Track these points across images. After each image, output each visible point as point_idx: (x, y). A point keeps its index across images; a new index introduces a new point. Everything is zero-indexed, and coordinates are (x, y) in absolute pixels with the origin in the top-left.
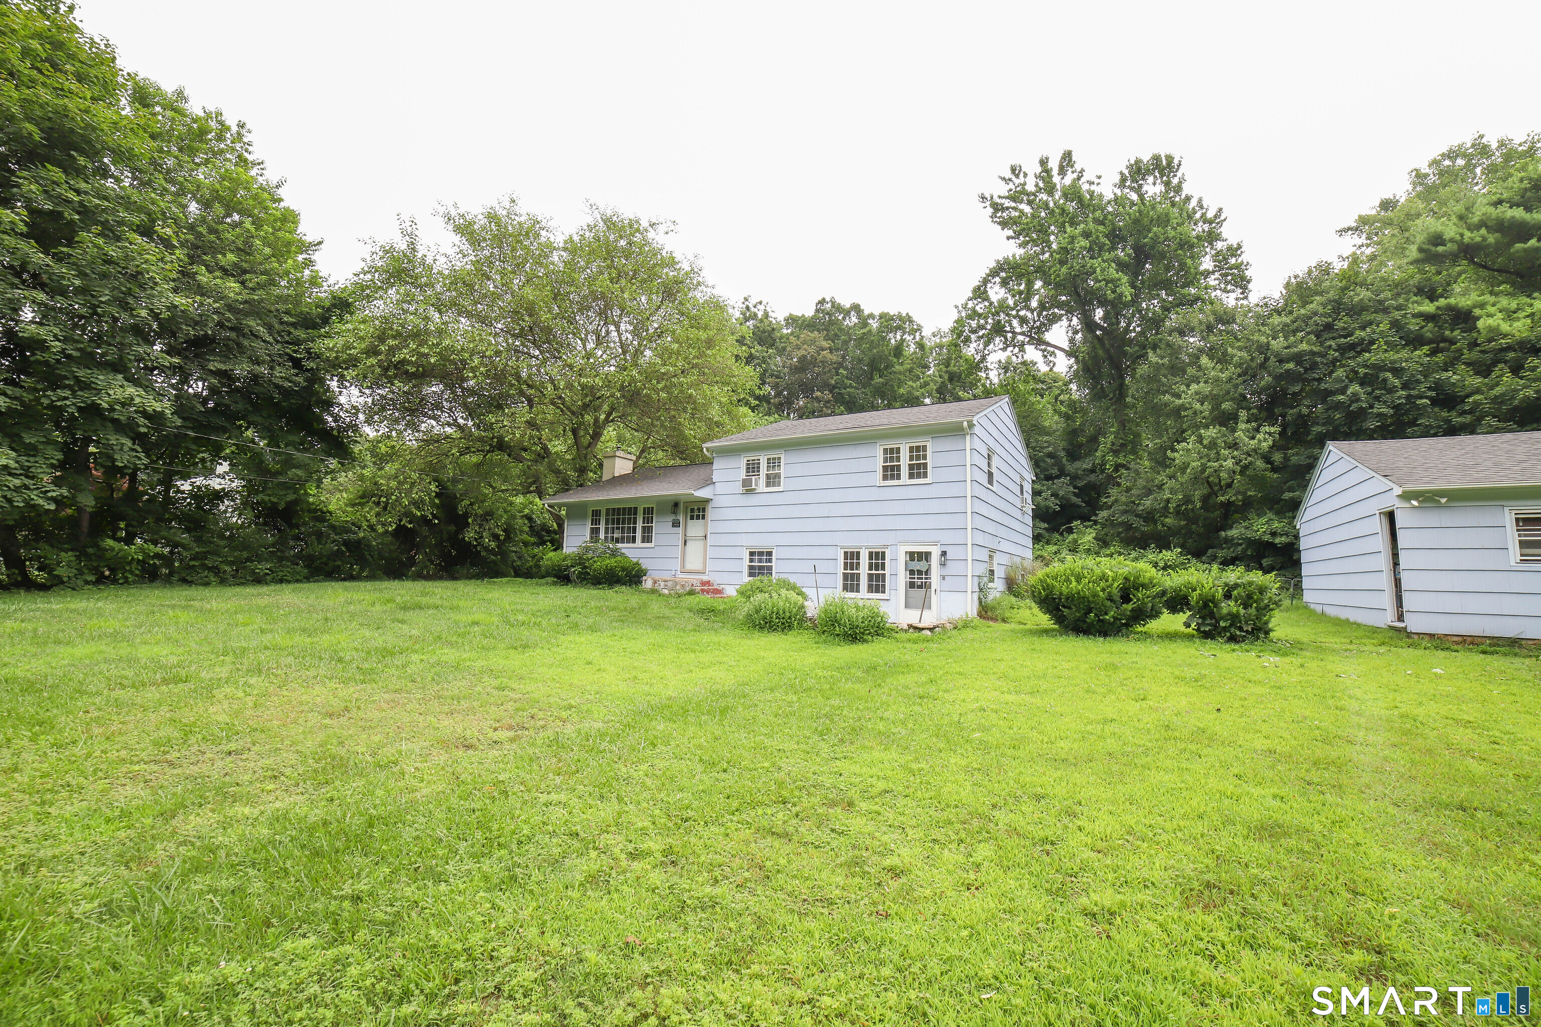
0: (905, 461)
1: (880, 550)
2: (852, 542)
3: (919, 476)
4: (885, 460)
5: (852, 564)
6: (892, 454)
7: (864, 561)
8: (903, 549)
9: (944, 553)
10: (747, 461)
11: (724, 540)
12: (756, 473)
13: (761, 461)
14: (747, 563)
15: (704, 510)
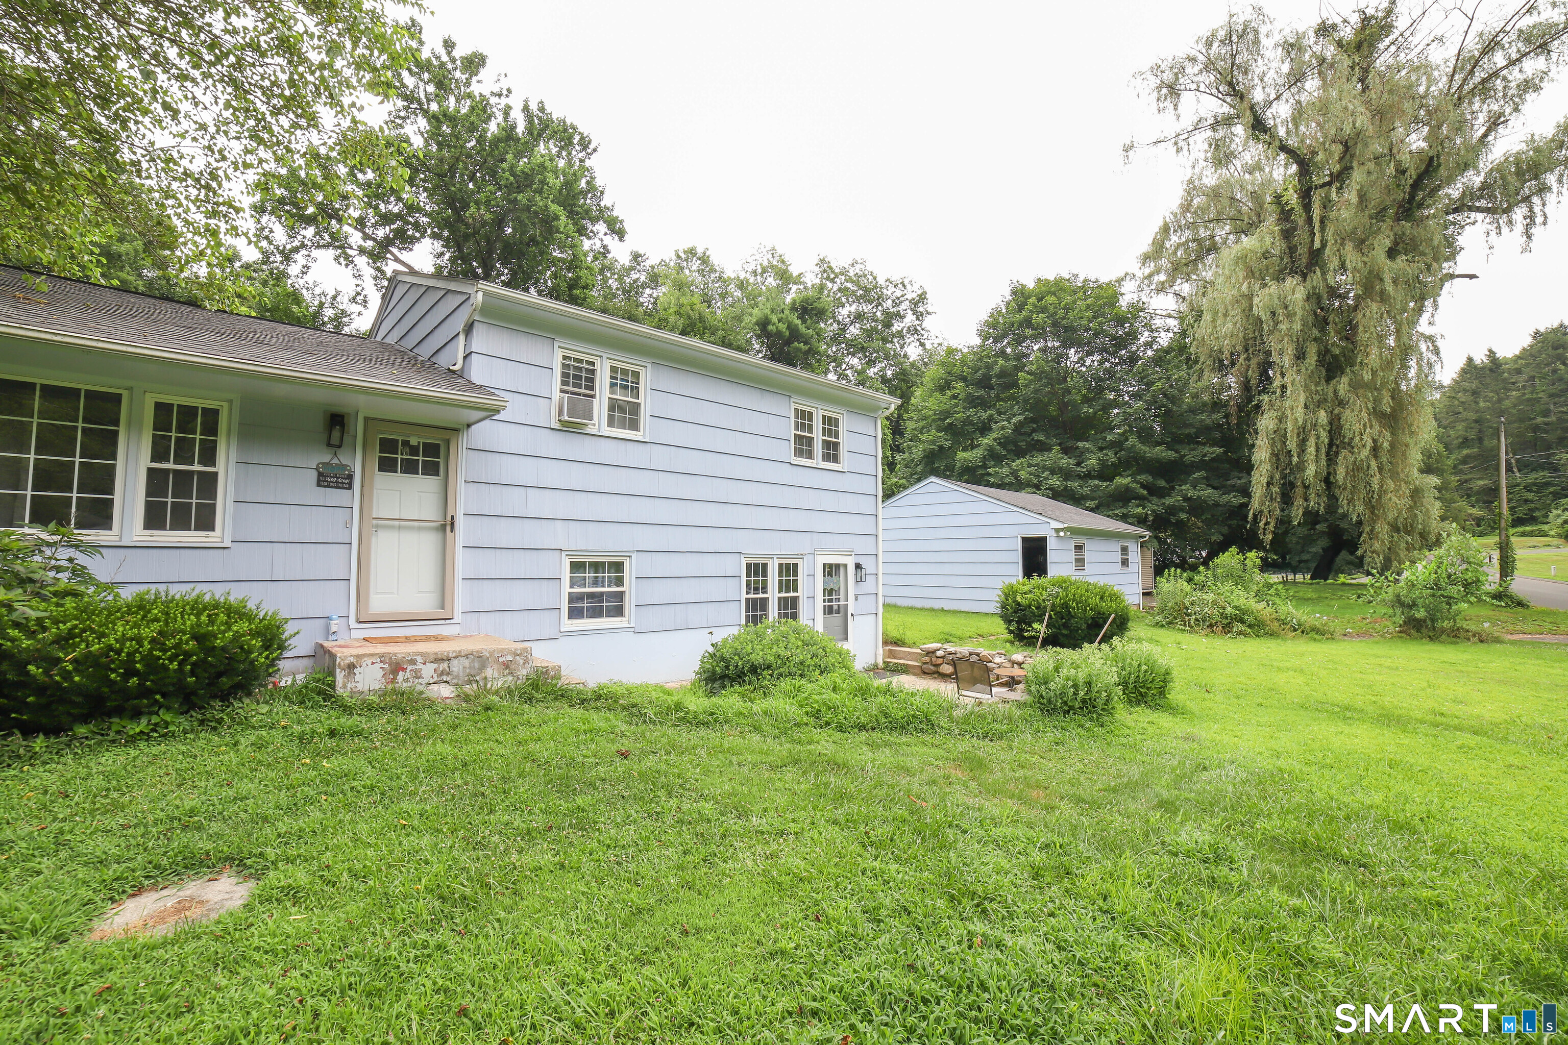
0: (817, 434)
1: (792, 562)
2: (756, 550)
3: (829, 459)
4: (797, 427)
5: (757, 583)
6: (804, 419)
7: (773, 578)
8: (821, 561)
9: (858, 566)
10: (565, 358)
11: (506, 534)
12: (583, 391)
13: (597, 367)
14: (566, 589)
15: (432, 450)
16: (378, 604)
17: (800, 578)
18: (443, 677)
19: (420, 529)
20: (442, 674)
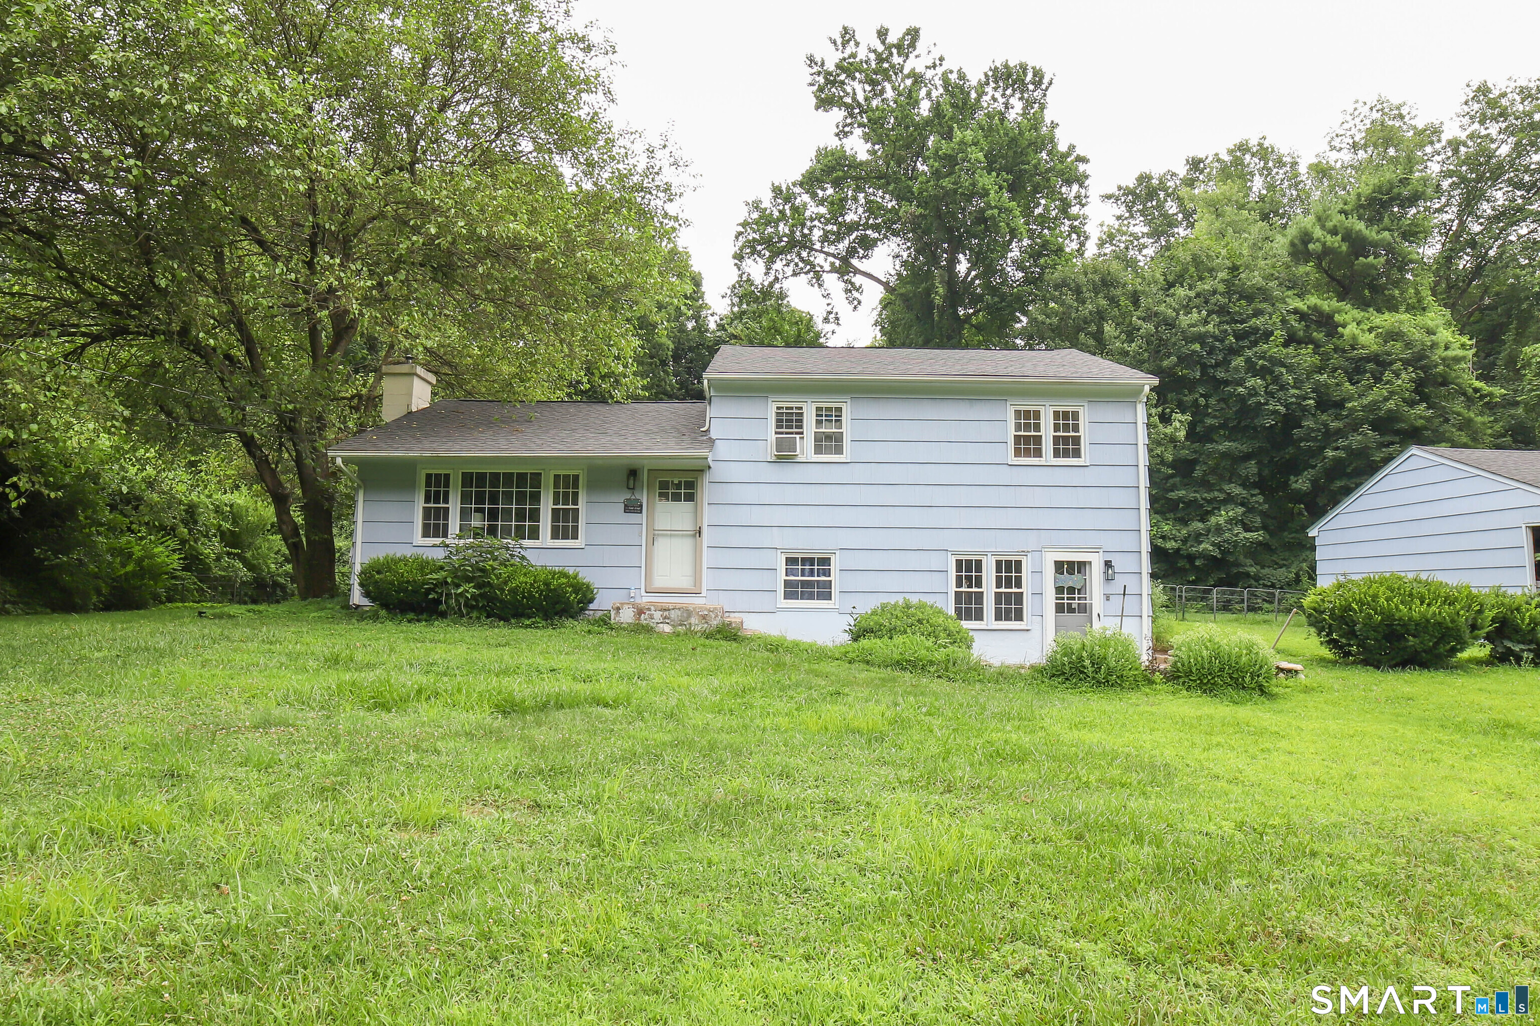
0: (1047, 432)
1: (1013, 558)
2: (969, 547)
3: (1066, 454)
4: (1018, 427)
5: (969, 578)
6: (1029, 419)
7: (989, 575)
8: (1050, 558)
9: (1108, 564)
10: (778, 408)
11: (736, 538)
12: (795, 430)
13: (804, 410)
14: (782, 576)
15: (691, 485)
16: (660, 582)
17: (1024, 574)
18: (665, 620)
19: (683, 536)
20: (665, 618)
